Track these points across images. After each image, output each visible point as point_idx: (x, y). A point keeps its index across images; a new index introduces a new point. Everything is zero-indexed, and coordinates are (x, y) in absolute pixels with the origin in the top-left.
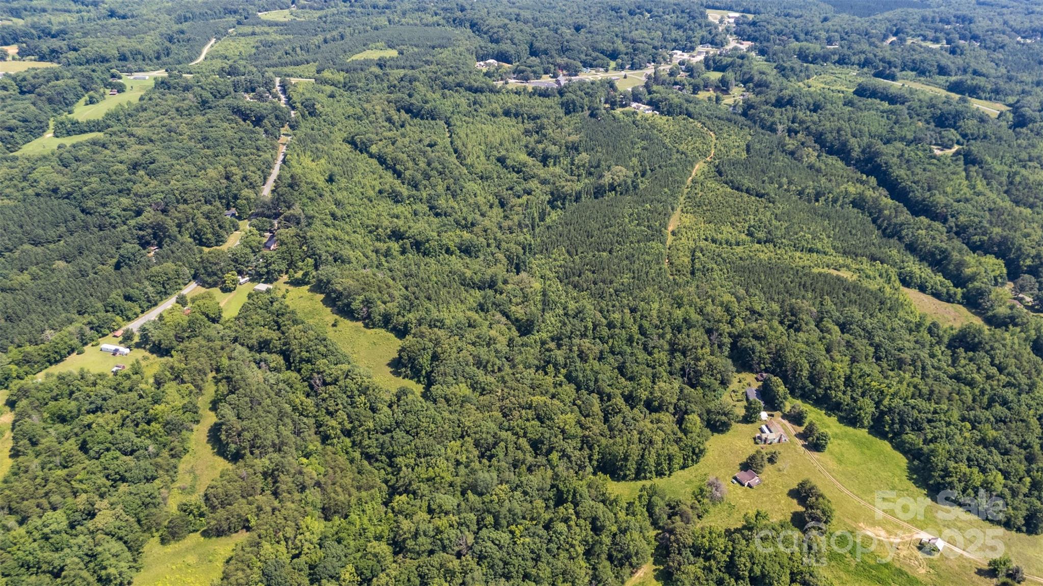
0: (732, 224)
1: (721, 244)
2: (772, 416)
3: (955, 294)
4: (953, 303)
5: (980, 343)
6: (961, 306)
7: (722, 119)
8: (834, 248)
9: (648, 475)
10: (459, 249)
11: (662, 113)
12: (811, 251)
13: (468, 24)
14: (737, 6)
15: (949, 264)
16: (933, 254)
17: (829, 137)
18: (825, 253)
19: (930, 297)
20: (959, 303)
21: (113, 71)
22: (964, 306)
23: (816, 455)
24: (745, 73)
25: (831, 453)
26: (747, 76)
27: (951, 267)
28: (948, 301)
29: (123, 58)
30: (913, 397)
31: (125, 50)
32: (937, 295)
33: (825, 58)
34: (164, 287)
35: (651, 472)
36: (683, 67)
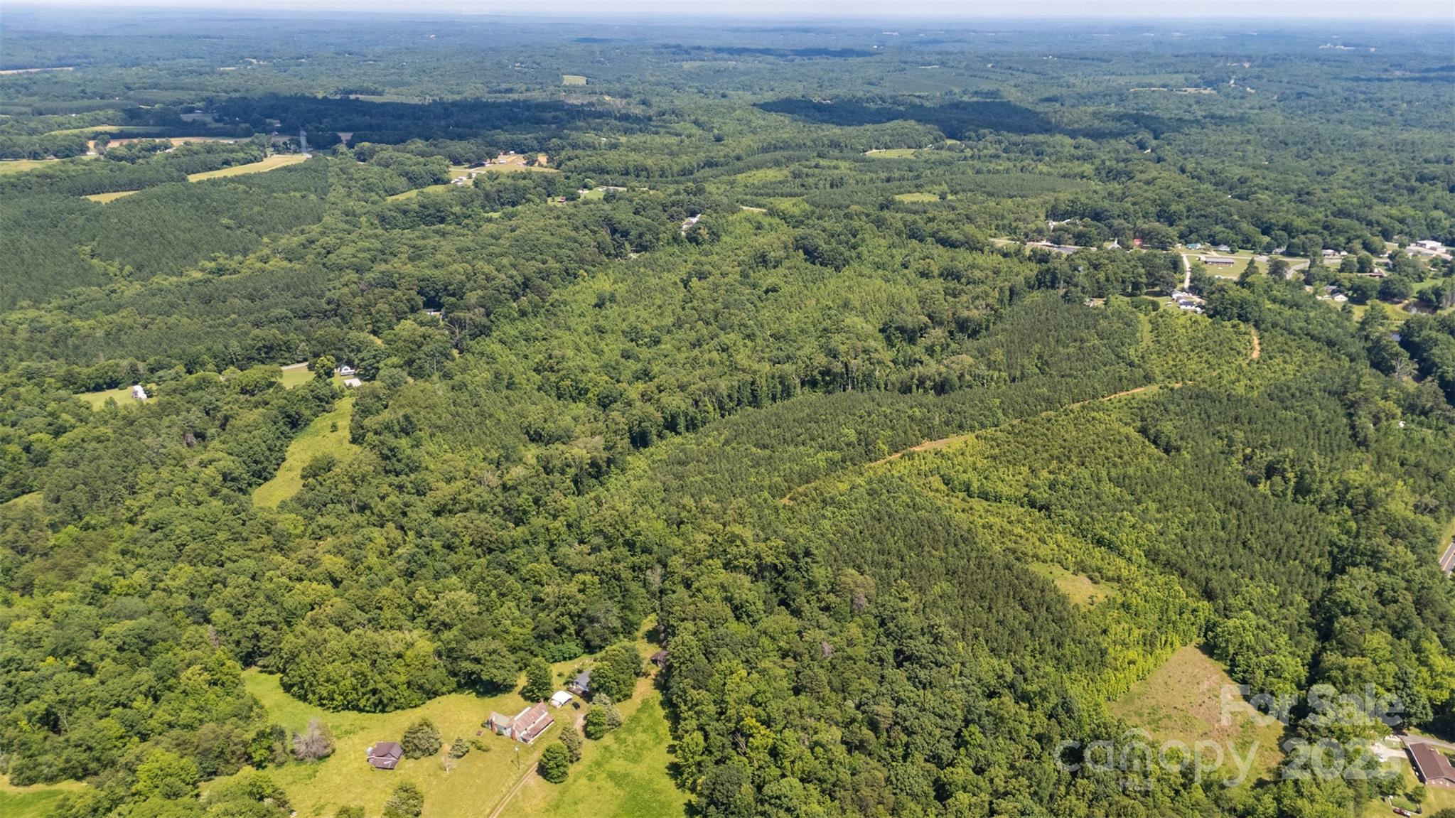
2: (576, 706)
11: (1206, 311)
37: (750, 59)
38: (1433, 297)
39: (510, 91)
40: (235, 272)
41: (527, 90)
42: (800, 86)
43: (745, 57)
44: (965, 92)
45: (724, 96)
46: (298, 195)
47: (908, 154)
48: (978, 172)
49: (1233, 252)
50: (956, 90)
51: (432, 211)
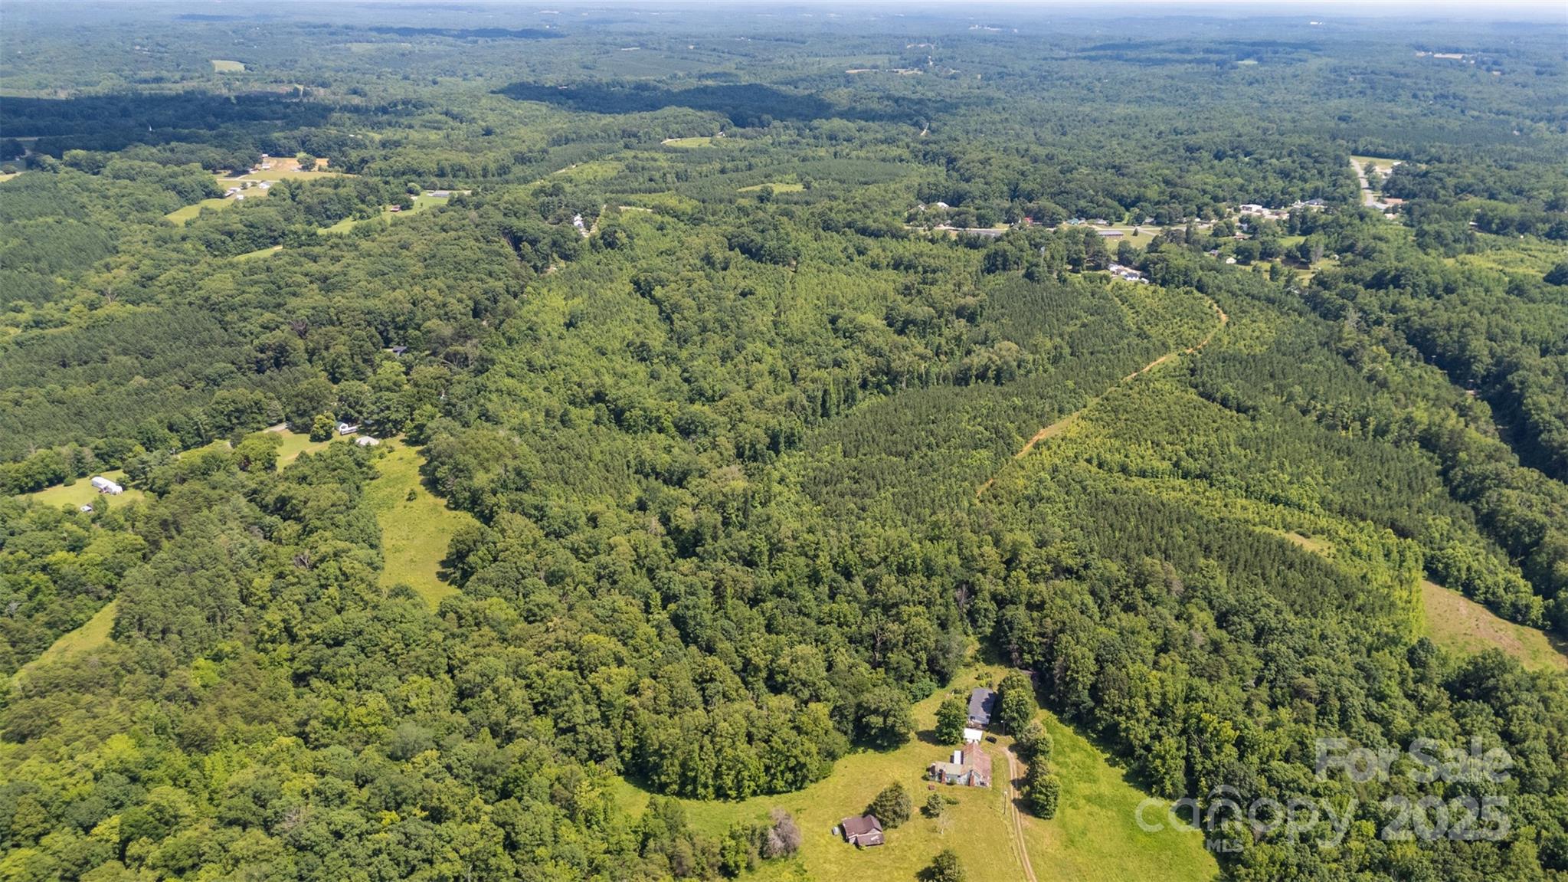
0: (1156, 444)
1: (1110, 470)
2: (993, 740)
3: (1528, 607)
4: (1523, 623)
5: (1495, 688)
6: (1540, 633)
7: (1259, 299)
8: (1323, 502)
9: (700, 790)
10: (676, 426)
11: (1153, 281)
12: (1275, 500)
13: (943, 161)
14: (1418, 153)
15: (1539, 553)
16: (1516, 534)
17: (1443, 337)
18: (1301, 508)
19: (1479, 608)
20: (1536, 626)
21: (410, 185)
22: (1547, 633)
23: (1029, 821)
24: (1346, 237)
25: (1064, 826)
26: (1347, 243)
27: (1542, 559)
28: (1513, 620)
29: (441, 174)
30: (1287, 758)
31: (446, 164)
32: (1493, 606)
33: (1524, 227)
34: (230, 420)
35: (705, 786)
36: (1245, 226)
37: (426, 41)
38: (1298, 254)
39: (158, 80)
40: (63, 323)
41: (183, 79)
42: (509, 70)
43: (418, 38)
44: (689, 75)
45: (435, 83)
46: (50, 220)
47: (705, 142)
48: (804, 160)
49: (1111, 224)
50: (681, 74)
51: (263, 231)
